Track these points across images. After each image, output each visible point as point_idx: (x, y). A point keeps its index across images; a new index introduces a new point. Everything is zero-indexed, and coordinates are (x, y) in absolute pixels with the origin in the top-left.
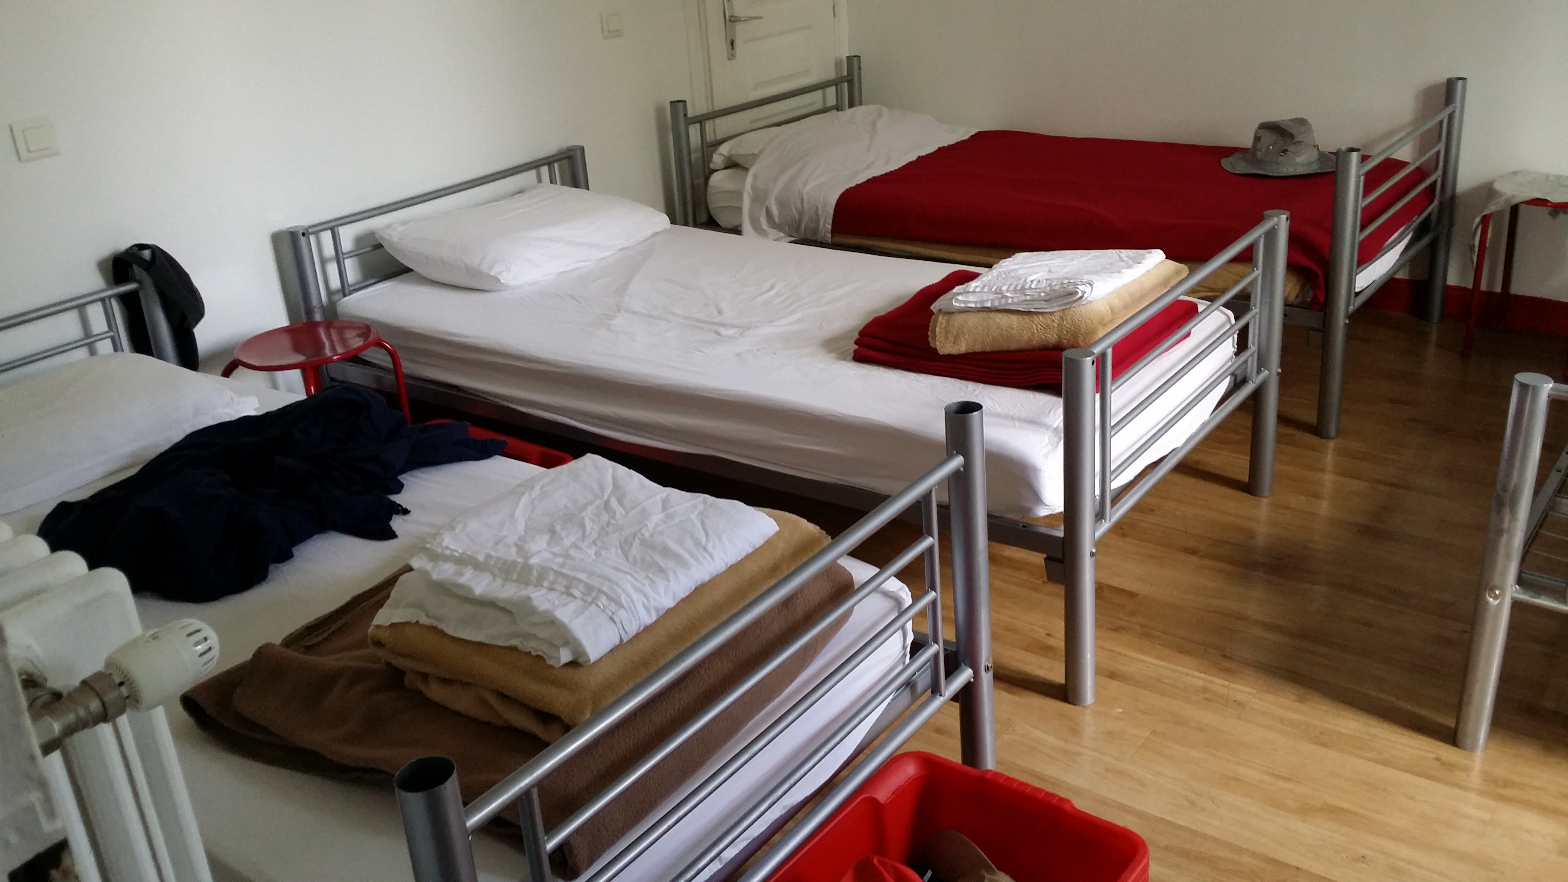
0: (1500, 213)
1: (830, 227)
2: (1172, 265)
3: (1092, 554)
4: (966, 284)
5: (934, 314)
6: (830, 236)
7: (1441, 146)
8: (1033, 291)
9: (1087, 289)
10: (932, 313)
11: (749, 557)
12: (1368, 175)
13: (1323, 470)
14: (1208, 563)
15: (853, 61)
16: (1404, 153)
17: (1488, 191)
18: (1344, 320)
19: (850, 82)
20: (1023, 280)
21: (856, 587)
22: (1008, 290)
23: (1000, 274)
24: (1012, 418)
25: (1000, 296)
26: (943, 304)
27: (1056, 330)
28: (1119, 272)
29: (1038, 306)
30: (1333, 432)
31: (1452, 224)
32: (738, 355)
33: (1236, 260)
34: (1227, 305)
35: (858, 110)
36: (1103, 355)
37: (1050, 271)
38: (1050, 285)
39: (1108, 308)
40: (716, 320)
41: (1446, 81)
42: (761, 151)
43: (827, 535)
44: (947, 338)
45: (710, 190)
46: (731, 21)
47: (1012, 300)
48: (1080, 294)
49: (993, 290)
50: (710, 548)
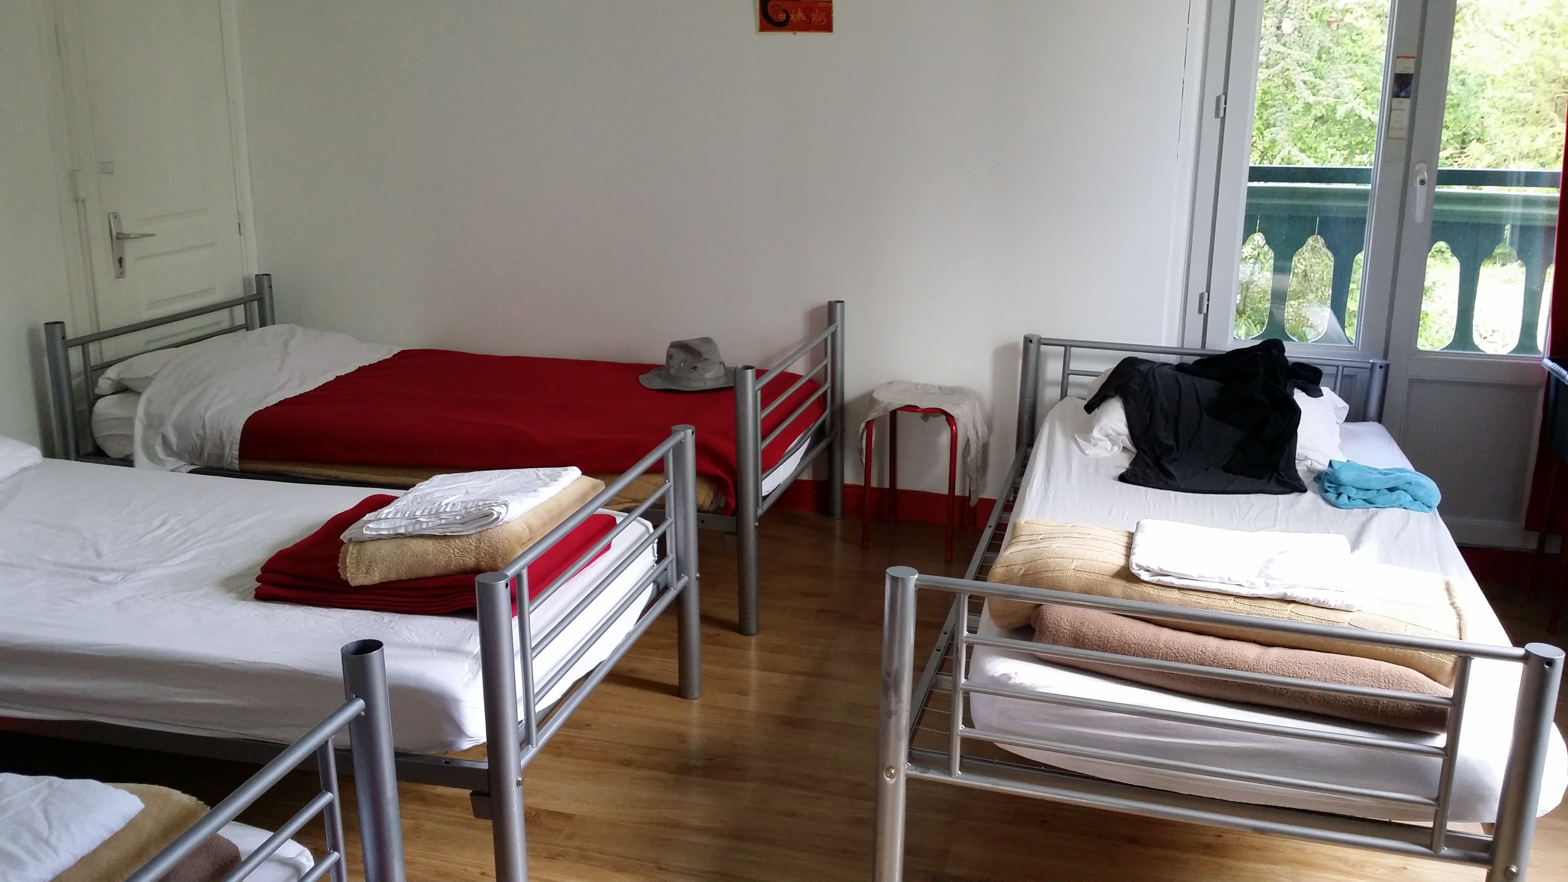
0: (881, 418)
1: (237, 453)
2: (589, 481)
3: (519, 783)
4: (379, 510)
5: (344, 543)
6: (237, 462)
7: (828, 360)
8: (448, 514)
9: (503, 510)
10: (342, 543)
11: (106, 844)
12: (764, 389)
13: (748, 667)
14: (643, 773)
15: (263, 281)
16: (799, 367)
17: (869, 400)
18: (754, 523)
19: (261, 301)
20: (438, 503)
21: (243, 859)
22: (422, 515)
23: (415, 497)
24: (430, 648)
25: (414, 521)
26: (353, 533)
27: (473, 553)
28: (535, 491)
29: (453, 530)
30: (753, 629)
31: (843, 431)
32: (118, 603)
33: (650, 471)
34: (644, 515)
35: (269, 329)
36: (518, 577)
37: (467, 492)
38: (465, 508)
39: (525, 527)
40: (93, 564)
41: (827, 303)
42: (157, 373)
43: (206, 806)
44: (358, 568)
45: (95, 418)
46: (119, 238)
47: (427, 525)
48: (495, 516)
49: (406, 515)
50: (53, 840)
